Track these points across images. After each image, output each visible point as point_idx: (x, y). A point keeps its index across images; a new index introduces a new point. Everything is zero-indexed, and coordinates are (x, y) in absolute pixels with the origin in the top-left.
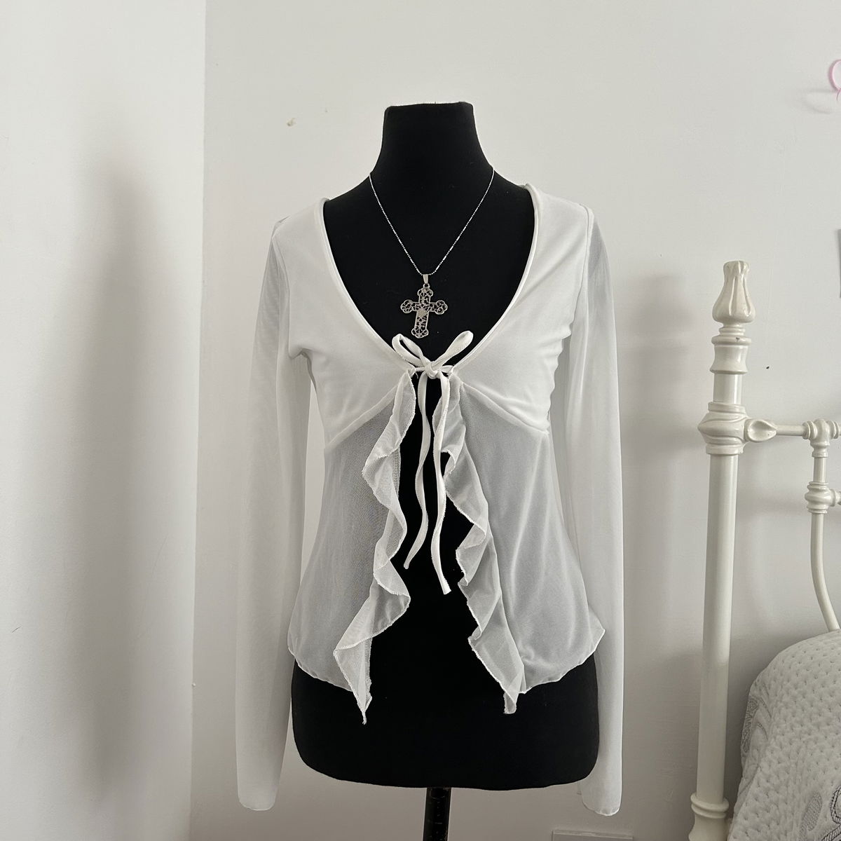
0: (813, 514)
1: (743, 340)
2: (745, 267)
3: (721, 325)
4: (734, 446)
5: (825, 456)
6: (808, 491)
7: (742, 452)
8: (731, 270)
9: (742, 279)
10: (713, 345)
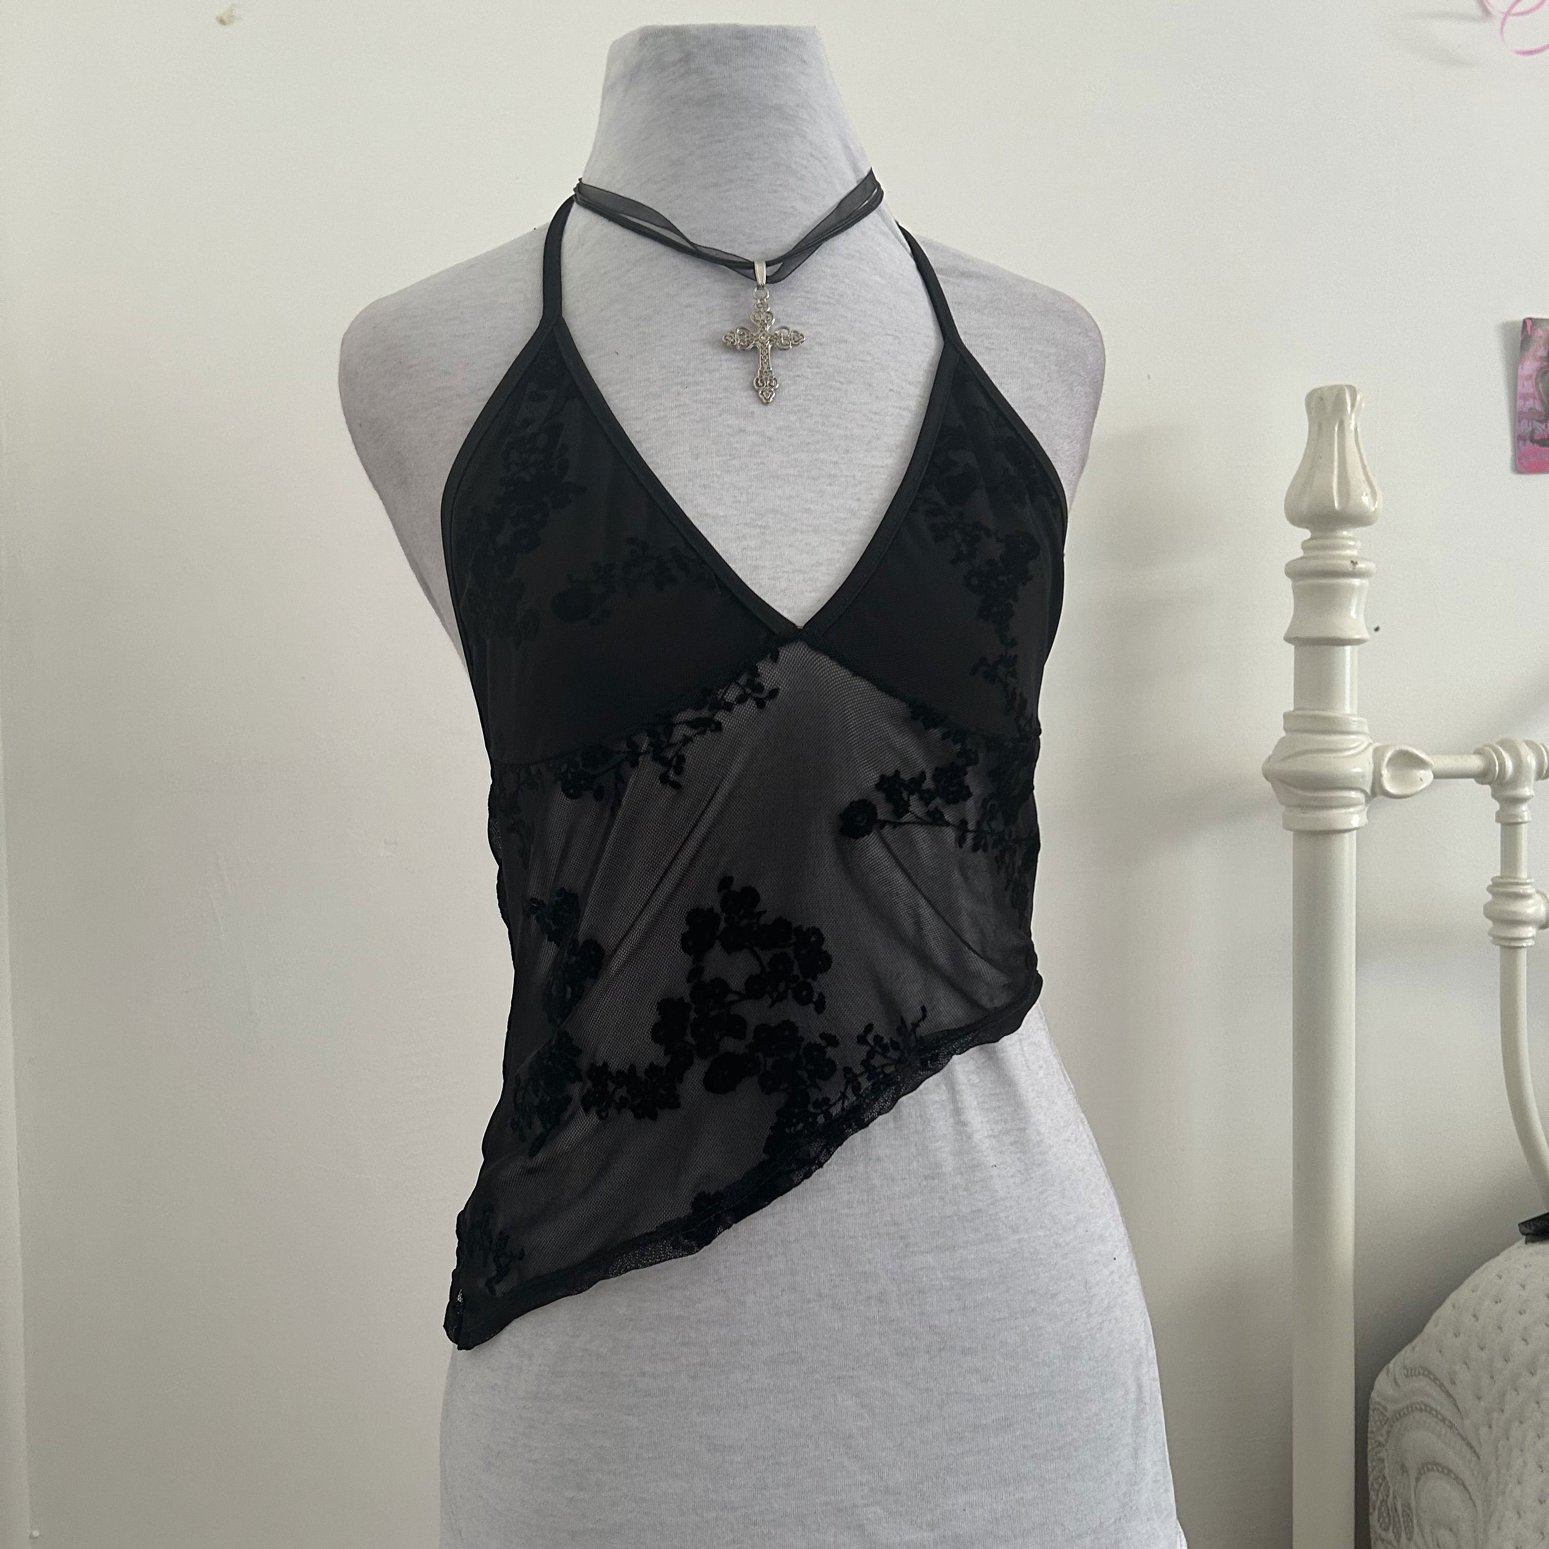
0: (1503, 947)
1: (1361, 565)
2: (1358, 397)
3: (1306, 534)
4: (1352, 810)
5: (1526, 819)
6: (1490, 897)
7: (1365, 821)
8: (1329, 409)
9: (1352, 427)
10: (1289, 582)
